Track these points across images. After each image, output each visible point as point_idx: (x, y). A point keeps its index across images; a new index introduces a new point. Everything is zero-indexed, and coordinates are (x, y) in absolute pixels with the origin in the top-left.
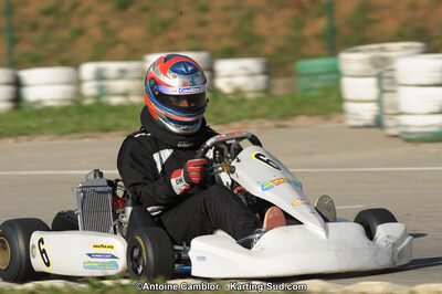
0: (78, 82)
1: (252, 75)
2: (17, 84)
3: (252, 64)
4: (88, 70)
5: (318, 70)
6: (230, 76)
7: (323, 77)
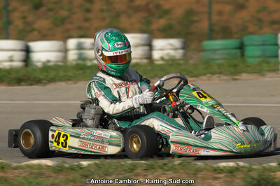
0: (65, 51)
1: (176, 49)
2: (27, 51)
3: (175, 42)
4: (72, 43)
5: (216, 47)
6: (161, 50)
7: (219, 52)
